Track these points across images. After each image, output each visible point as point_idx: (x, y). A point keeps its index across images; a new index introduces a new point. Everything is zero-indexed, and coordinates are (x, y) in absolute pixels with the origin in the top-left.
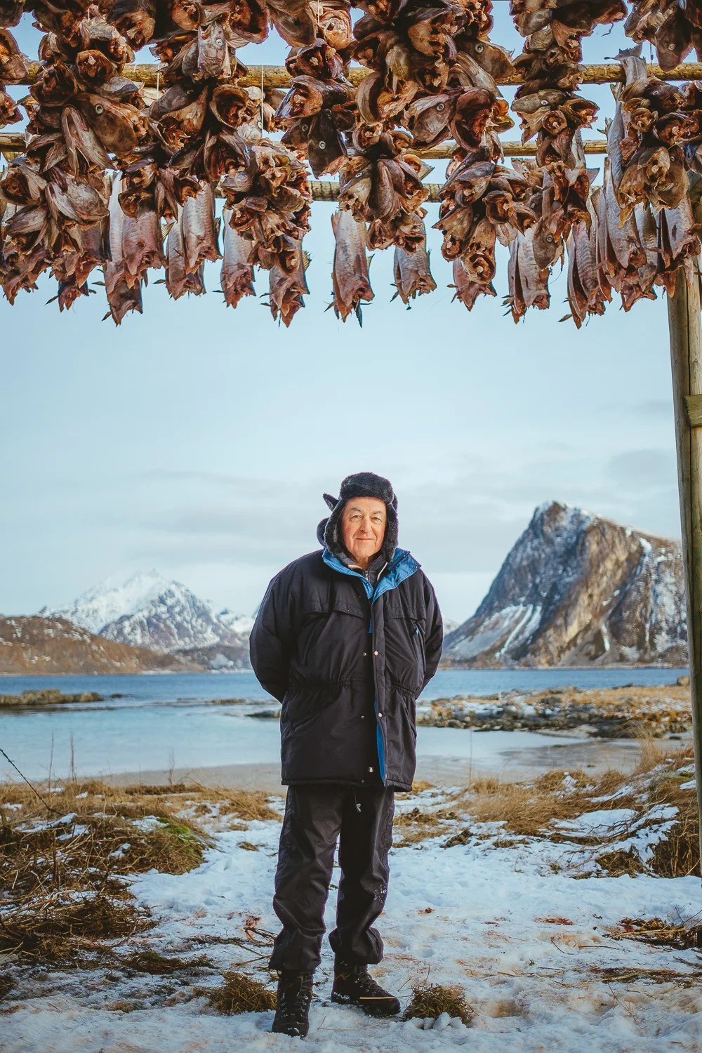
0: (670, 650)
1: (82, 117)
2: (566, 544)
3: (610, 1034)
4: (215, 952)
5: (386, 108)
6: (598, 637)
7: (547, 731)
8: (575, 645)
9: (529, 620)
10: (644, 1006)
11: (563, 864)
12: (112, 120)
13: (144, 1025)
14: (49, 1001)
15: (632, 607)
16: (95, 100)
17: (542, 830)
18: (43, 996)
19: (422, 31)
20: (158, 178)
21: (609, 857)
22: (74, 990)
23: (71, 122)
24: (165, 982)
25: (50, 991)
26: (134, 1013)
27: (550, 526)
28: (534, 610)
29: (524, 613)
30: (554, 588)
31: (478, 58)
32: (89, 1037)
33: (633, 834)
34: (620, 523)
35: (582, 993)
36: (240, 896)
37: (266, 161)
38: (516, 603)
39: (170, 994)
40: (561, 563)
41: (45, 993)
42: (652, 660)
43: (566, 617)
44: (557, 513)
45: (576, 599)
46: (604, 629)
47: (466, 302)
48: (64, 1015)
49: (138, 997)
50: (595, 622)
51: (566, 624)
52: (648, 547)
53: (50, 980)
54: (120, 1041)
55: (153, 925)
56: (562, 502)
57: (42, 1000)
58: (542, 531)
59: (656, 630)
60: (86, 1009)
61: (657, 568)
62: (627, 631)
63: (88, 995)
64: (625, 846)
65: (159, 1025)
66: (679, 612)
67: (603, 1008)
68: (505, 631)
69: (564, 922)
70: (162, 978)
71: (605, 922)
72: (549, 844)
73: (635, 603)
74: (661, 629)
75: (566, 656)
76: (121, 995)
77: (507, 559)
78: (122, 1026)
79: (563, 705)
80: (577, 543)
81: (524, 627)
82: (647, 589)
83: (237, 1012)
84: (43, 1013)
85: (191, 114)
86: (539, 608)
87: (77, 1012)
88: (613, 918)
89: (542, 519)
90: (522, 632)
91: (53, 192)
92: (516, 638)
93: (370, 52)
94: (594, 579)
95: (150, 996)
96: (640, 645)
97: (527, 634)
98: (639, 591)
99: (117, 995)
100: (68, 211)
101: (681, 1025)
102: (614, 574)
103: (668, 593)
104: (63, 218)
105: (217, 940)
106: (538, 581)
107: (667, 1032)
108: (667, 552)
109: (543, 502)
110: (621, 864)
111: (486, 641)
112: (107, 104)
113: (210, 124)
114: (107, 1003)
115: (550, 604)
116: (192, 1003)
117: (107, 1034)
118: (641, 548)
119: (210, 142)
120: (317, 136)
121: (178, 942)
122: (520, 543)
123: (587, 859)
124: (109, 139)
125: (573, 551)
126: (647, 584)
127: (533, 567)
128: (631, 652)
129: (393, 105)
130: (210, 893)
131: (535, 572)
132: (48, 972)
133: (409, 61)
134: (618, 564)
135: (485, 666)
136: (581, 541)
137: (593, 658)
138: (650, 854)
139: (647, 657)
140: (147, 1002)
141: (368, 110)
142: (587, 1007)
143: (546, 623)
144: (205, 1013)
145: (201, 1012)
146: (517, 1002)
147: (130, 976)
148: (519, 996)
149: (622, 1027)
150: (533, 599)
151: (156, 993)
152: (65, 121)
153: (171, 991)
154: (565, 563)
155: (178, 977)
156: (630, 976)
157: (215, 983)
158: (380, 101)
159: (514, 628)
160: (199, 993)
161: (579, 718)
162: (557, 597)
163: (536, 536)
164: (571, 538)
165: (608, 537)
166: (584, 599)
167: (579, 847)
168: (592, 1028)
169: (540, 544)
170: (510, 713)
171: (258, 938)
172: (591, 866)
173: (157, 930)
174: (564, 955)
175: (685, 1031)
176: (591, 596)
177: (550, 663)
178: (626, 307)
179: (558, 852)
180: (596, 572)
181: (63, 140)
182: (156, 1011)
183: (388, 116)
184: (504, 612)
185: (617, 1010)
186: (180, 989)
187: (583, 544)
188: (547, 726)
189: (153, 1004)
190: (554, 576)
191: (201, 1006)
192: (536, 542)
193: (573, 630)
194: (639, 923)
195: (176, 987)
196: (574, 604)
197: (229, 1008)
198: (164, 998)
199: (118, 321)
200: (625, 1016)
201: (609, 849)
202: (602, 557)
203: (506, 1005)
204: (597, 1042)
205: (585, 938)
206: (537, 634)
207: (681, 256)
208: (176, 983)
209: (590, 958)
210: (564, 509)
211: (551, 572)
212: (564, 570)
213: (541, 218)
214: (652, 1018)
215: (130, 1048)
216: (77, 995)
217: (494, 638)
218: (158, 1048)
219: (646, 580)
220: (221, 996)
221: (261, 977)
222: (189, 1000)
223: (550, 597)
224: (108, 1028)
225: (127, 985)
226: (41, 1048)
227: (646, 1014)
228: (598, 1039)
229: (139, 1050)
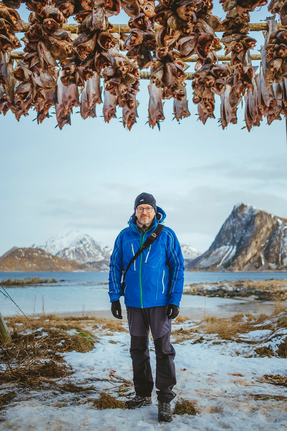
1: (46, 45)
2: (247, 221)
3: (255, 421)
4: (97, 384)
5: (167, 42)
6: (259, 259)
7: (238, 297)
8: (250, 262)
9: (231, 252)
10: (270, 410)
11: (241, 352)
12: (57, 47)
13: (67, 413)
14: (29, 402)
15: (273, 247)
16: (51, 39)
17: (233, 338)
18: (27, 400)
19: (182, 10)
20: (76, 70)
21: (260, 349)
22: (39, 398)
23: (41, 48)
24: (76, 396)
25: (30, 398)
26: (63, 408)
27: (240, 213)
28: (233, 248)
29: (229, 249)
30: (242, 239)
31: (207, 21)
32: (44, 417)
33: (270, 340)
34: (269, 212)
35: (245, 404)
36: (108, 362)
37: (120, 63)
38: (226, 245)
39: (78, 401)
40: (244, 229)
41: (28, 399)
42: (282, 269)
43: (246, 251)
44: (243, 208)
45: (251, 244)
46: (262, 256)
47: (203, 121)
48: (35, 408)
49: (65, 402)
50: (258, 253)
51: (246, 254)
52: (280, 222)
53: (30, 394)
54: (57, 419)
55: (73, 373)
56: (245, 204)
57: (27, 402)
58: (237, 216)
59: (284, 256)
60: (44, 406)
61: (284, 231)
62: (272, 257)
63: (45, 400)
64: (267, 345)
65: (73, 413)
67: (254, 410)
68: (221, 256)
69: (240, 375)
70: (75, 394)
71: (257, 376)
72: (235, 343)
73: (275, 245)
75: (246, 267)
77: (222, 227)
78: (58, 413)
80: (251, 220)
81: (229, 255)
82: (280, 239)
83: (104, 408)
84: (26, 407)
85: (90, 44)
86: (235, 247)
87: (40, 407)
88: (261, 374)
89: (237, 210)
90: (228, 257)
91: (34, 76)
92: (226, 259)
93: (161, 18)
94: (258, 235)
95: (70, 401)
96: (277, 262)
97: (230, 257)
98: (276, 241)
99: (56, 401)
100: (40, 84)
101: (285, 418)
102: (266, 233)
104: (38, 87)
105: (98, 380)
106: (235, 235)
107: (279, 420)
109: (237, 204)
110: (265, 352)
111: (213, 260)
112: (56, 40)
113: (97, 48)
114: (52, 404)
115: (240, 245)
116: (87, 404)
117: (52, 416)
118: (278, 224)
119: (97, 56)
120: (141, 53)
121: (82, 380)
122: (228, 220)
123: (251, 350)
124: (57, 54)
125: (250, 224)
127: (233, 230)
128: (273, 266)
129: (170, 40)
130: (96, 361)
131: (234, 232)
132: (30, 391)
133: (177, 22)
134: (268, 229)
135: (213, 270)
136: (253, 219)
137: (257, 268)
138: (277, 348)
139: (280, 268)
140: (69, 404)
141: (160, 42)
142: (247, 410)
143: (238, 253)
144: (92, 408)
145: (90, 408)
146: (218, 407)
147: (62, 393)
148: (219, 405)
149: (261, 418)
150: (233, 243)
151: (72, 400)
152: (39, 47)
154: (246, 229)
155: (82, 394)
156: (266, 398)
157: (96, 397)
158: (165, 39)
159: (225, 255)
160: (89, 401)
161: (251, 292)
162: (243, 243)
163: (234, 217)
164: (249, 218)
165: (264, 218)
166: (254, 244)
167: (248, 345)
168: (249, 418)
169: (236, 221)
170: (222, 290)
171: (115, 379)
172: (252, 353)
173: (74, 375)
174: (240, 389)
176: (257, 242)
177: (240, 269)
178: (269, 123)
179: (239, 347)
180: (259, 233)
181: (38, 55)
182: (72, 407)
183: (168, 45)
184: (221, 248)
185: (259, 411)
186: (82, 399)
187: (254, 221)
188: (238, 295)
189: (71, 405)
190: (241, 234)
191: (90, 406)
192: (234, 220)
193: (249, 256)
194: (271, 376)
195: (81, 398)
196: (249, 245)
197: (101, 407)
198: (75, 402)
199: (61, 129)
200: (262, 414)
201: (260, 346)
202: (262, 226)
203: (214, 408)
204: (250, 424)
205: (248, 382)
206: (235, 257)
208: (81, 396)
209: (249, 390)
210: (246, 206)
211: (240, 232)
212: (246, 231)
213: (233, 87)
214: (273, 415)
215: (60, 422)
216: (41, 400)
217: (217, 259)
218: (71, 422)
219: (280, 236)
220: (98, 402)
221: (115, 395)
222: (85, 403)
223: (240, 242)
224: (52, 414)
225: (61, 397)
226: (25, 421)
227: (271, 413)
228: (251, 423)
229: (64, 423)
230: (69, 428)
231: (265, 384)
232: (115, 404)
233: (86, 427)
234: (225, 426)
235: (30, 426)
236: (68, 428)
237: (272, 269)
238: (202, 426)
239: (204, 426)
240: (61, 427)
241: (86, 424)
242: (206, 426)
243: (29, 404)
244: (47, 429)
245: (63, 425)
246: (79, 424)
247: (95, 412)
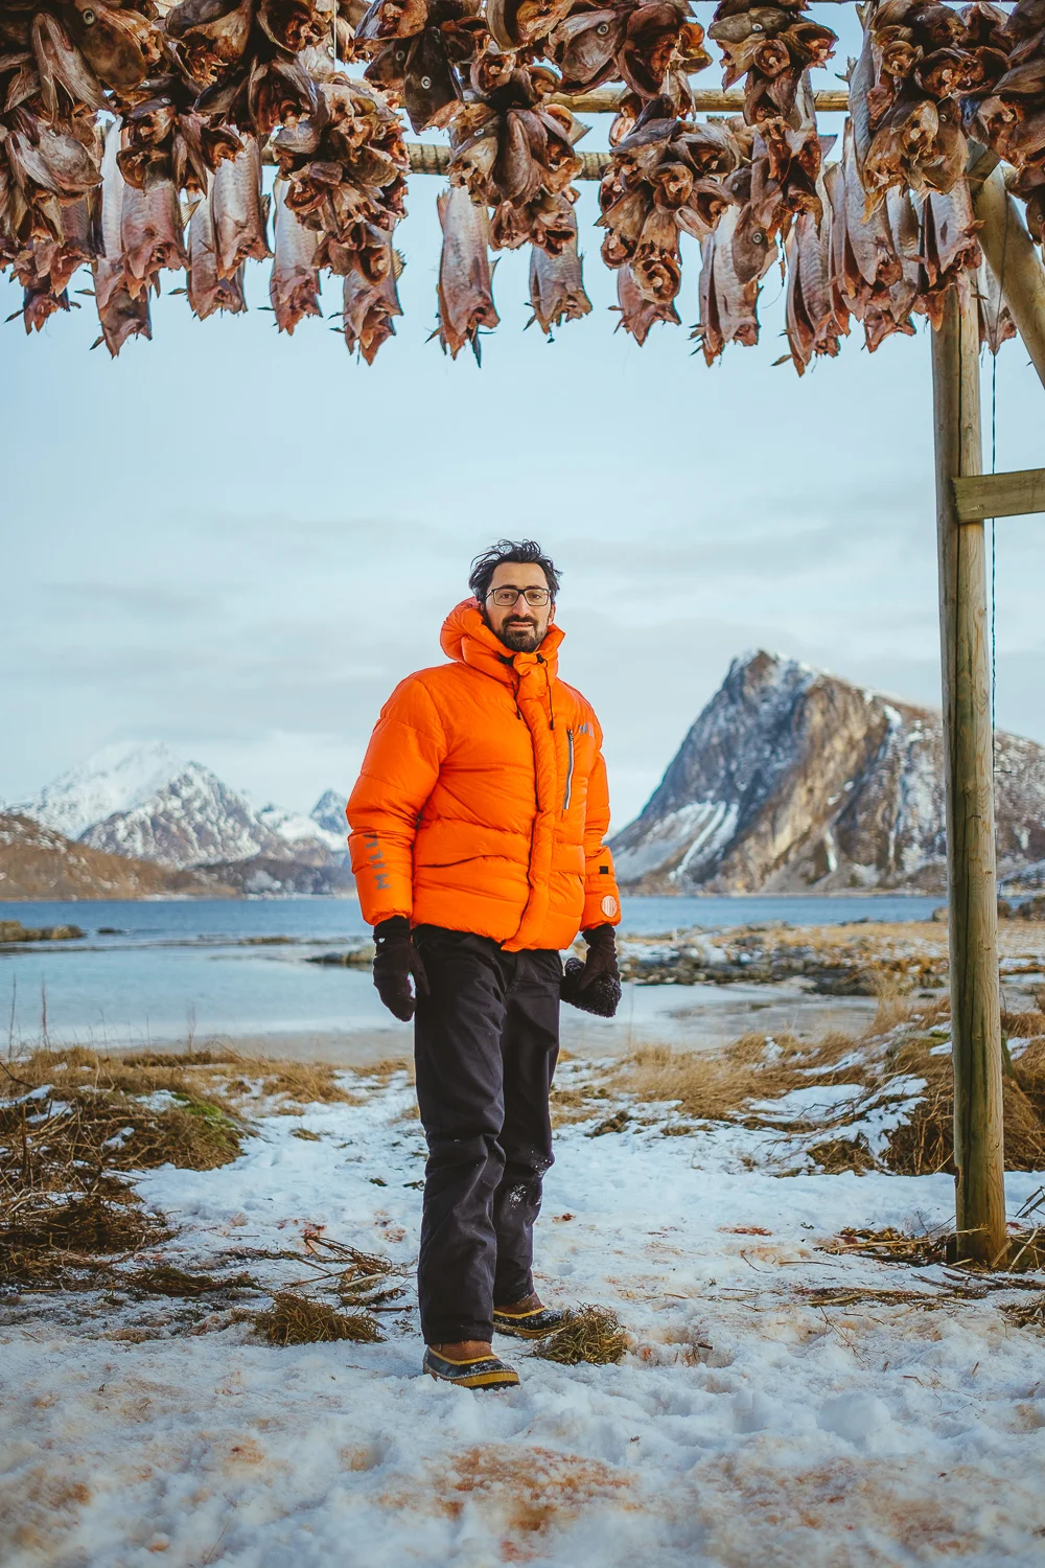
0: (924, 870)
1: (63, 28)
2: (777, 714)
3: (819, 1369)
4: (259, 1269)
5: (531, 26)
6: (820, 852)
7: (742, 985)
8: (786, 862)
9: (720, 825)
10: (867, 1333)
11: (760, 1157)
12: (109, 35)
13: (162, 1358)
14: (26, 1330)
15: (870, 807)
16: (83, 2)
17: (732, 1112)
18: (13, 1323)
20: (176, 129)
21: (826, 1148)
22: (58, 1316)
23: (46, 37)
24: (190, 1306)
25: (24, 1317)
26: (147, 1343)
27: (753, 687)
28: (727, 810)
29: (712, 814)
30: (757, 778)
32: (84, 1373)
33: (862, 1116)
34: (856, 682)
35: (782, 1317)
36: (295, 1199)
37: (340, 108)
38: (701, 800)
39: (197, 1320)
40: (768, 741)
41: (16, 1320)
42: (898, 884)
43: (774, 821)
44: (764, 667)
45: (789, 795)
46: (829, 839)
47: (637, 332)
48: (47, 1346)
49: (152, 1325)
50: (816, 828)
51: (774, 831)
52: (896, 718)
53: (23, 1304)
54: (130, 1377)
55: (169, 1236)
56: (771, 653)
57: (12, 1328)
58: (742, 695)
59: (904, 841)
60: (78, 1339)
61: (909, 750)
62: (862, 842)
63: (79, 1323)
64: (850, 1132)
65: (184, 1357)
66: (939, 815)
67: (811, 1335)
68: (685, 840)
69: (761, 1232)
70: (186, 1301)
71: (817, 1232)
72: (740, 1130)
73: (875, 802)
74: (912, 839)
75: (773, 877)
76: (127, 1322)
77: (689, 735)
78: (132, 1360)
79: (766, 947)
80: (792, 712)
81: (712, 835)
82: (893, 780)
83: (294, 1342)
84: (15, 1344)
85: (230, 30)
86: (735, 808)
87: (65, 1343)
88: (830, 1228)
89: (741, 676)
90: (708, 842)
91: (17, 146)
92: (701, 850)
94: (816, 764)
95: (169, 1323)
96: (881, 862)
97: (716, 845)
98: (881, 784)
99: (120, 1322)
100: (40, 176)
101: (918, 1355)
102: (846, 758)
103: (924, 788)
104: (33, 186)
105: (263, 1255)
106: (733, 767)
107: (898, 1365)
108: (923, 727)
109: (745, 651)
110: (843, 1157)
111: (657, 855)
112: (101, 10)
113: (258, 46)
114: (107, 1331)
115: (751, 801)
116: (231, 1330)
117: (109, 1369)
118: (886, 720)
119: (257, 74)
120: (419, 68)
121: (206, 1256)
122: (709, 711)
123: (796, 1152)
124: (105, 64)
125: (786, 724)
126: (893, 772)
127: (728, 747)
128: (867, 873)
129: (541, 21)
130: (252, 1195)
131: (730, 754)
132: (20, 1293)
134: (851, 743)
135: (654, 891)
136: (798, 709)
137: (812, 881)
138: (885, 1144)
139: (890, 880)
140: (165, 1331)
141: (502, 27)
142: (788, 1335)
143: (744, 828)
144: (250, 1343)
145: (243, 1343)
146: (690, 1329)
147: (139, 1298)
148: (695, 1322)
149: (836, 1359)
150: (726, 793)
151: (177, 1319)
152: (37, 34)
153: (198, 1317)
154: (774, 742)
155: (209, 1301)
156: (852, 1297)
157: (263, 1306)
158: (521, 14)
159: (697, 836)
160: (239, 1318)
161: (790, 967)
162: (761, 792)
163: (733, 701)
164: (784, 704)
165: (839, 703)
166: (800, 795)
167: (784, 1135)
168: (795, 1361)
169: (738, 712)
170: (688, 959)
171: (323, 1251)
172: (800, 1161)
173: (175, 1242)
174: (760, 1274)
175: (923, 1363)
176: (811, 791)
177: (749, 888)
178: (872, 345)
179: (755, 1143)
180: (820, 756)
181: (34, 65)
182: (179, 1340)
183: (533, 38)
184: (683, 812)
185: (828, 1339)
186: (209, 1316)
187: (802, 714)
188: (743, 978)
189: (174, 1334)
190: (757, 760)
191: (243, 1334)
192: (732, 710)
193: (784, 839)
194: (865, 1234)
195: (206, 1312)
196: (785, 801)
197: (283, 1337)
198: (188, 1325)
199: (114, 351)
200: (841, 1346)
201: (826, 1138)
202: (829, 733)
203: (676, 1334)
204: (800, 1379)
205: (789, 1252)
206: (732, 845)
207: (952, 269)
208: (206, 1308)
209: (795, 1276)
210: (775, 662)
211: (754, 754)
212: (773, 752)
213: (746, 206)
214: (877, 1349)
215: (143, 1385)
216: (64, 1322)
217: (668, 849)
218: (182, 1385)
219: (892, 768)
220: (272, 1322)
221: (331, 1300)
222: (225, 1328)
223: (751, 791)
224: (111, 1363)
225: (135, 1310)
226: (16, 1387)
227: (870, 1344)
228: (803, 1374)
229: (156, 1388)
230: (177, 1404)
231: (849, 1259)
232: (331, 1327)
233: (235, 1399)
234: (715, 1387)
235: (36, 1403)
236: (169, 1402)
237: (862, 885)
238: (638, 1387)
239: (646, 1388)
240: (146, 1399)
241: (235, 1389)
242: (652, 1389)
243: (24, 1333)
244: (98, 1408)
245: (153, 1396)
246: (211, 1392)
247: (261, 1353)
